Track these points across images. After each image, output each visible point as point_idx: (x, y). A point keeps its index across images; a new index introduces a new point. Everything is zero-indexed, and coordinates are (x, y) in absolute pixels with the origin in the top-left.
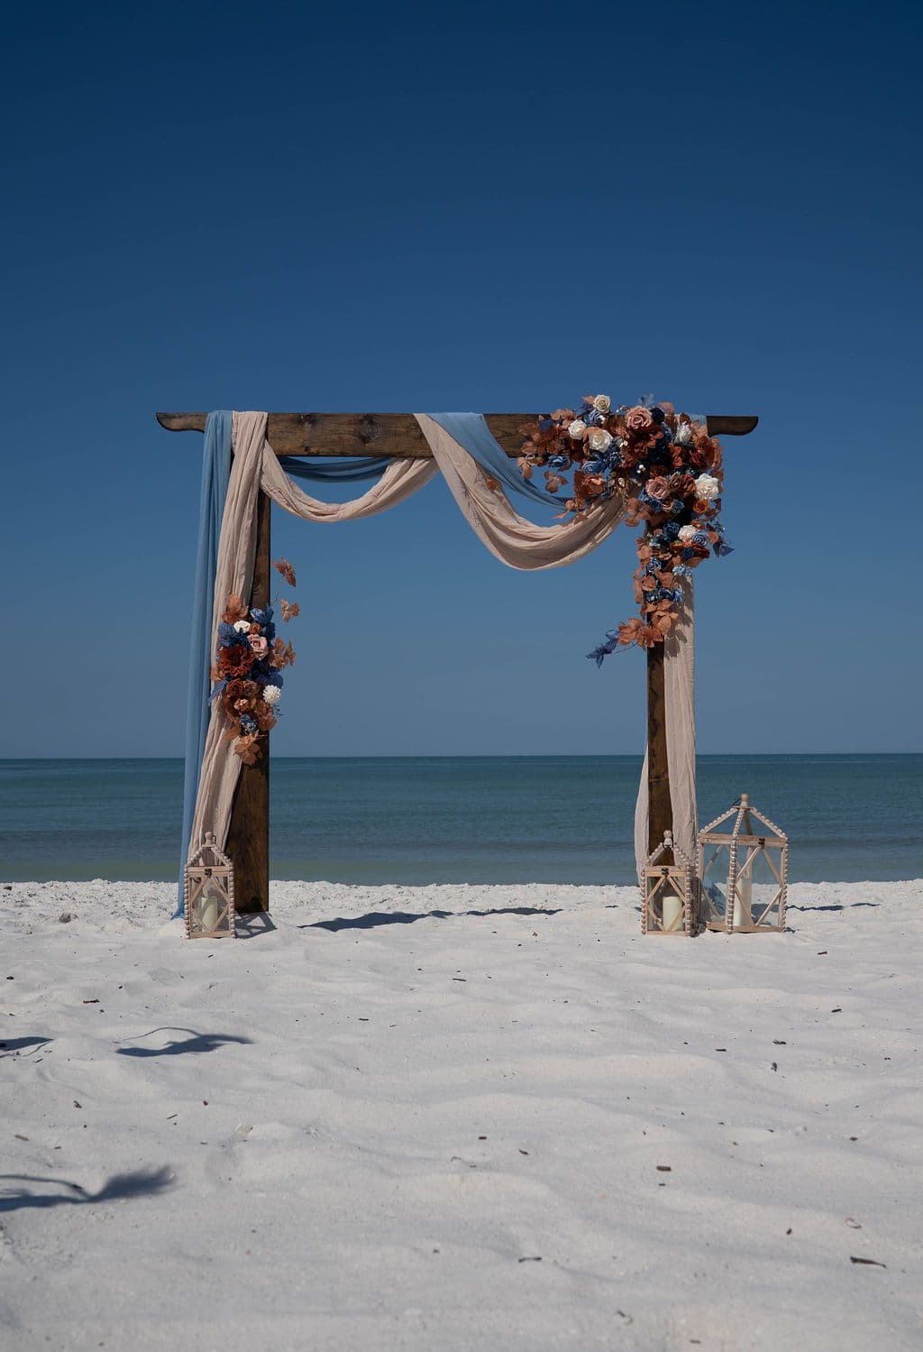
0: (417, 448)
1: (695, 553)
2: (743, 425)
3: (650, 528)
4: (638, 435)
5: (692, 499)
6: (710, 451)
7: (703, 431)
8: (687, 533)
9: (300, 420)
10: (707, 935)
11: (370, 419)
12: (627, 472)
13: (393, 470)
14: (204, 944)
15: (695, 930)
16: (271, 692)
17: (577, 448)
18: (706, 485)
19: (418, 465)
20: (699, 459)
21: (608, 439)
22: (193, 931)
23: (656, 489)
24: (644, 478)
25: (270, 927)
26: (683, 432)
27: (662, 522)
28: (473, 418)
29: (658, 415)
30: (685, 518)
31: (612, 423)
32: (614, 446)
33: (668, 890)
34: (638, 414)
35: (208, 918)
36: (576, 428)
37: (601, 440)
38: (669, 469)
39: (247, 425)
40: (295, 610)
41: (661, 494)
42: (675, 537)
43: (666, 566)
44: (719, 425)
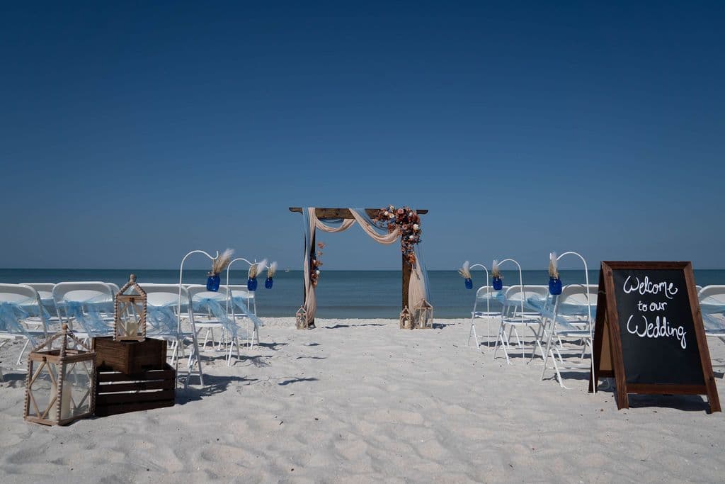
0: (351, 216)
1: (413, 242)
2: (425, 212)
3: (403, 236)
4: (400, 215)
5: (413, 229)
6: (416, 218)
7: (415, 214)
8: (411, 237)
9: (322, 210)
10: (415, 329)
11: (339, 209)
12: (398, 223)
13: (345, 220)
14: (301, 331)
15: (412, 328)
16: (318, 272)
17: (386, 218)
18: (416, 227)
19: (351, 220)
20: (415, 220)
21: (393, 216)
22: (298, 327)
23: (405, 227)
24: (402, 224)
25: (315, 327)
26: (411, 214)
27: (405, 235)
28: (362, 210)
29: (405, 210)
30: (411, 234)
31: (394, 212)
32: (395, 217)
33: (405, 319)
34: (401, 211)
35: (302, 325)
36: (386, 213)
37: (392, 216)
38: (407, 222)
39: (311, 210)
40: (321, 254)
41: (406, 228)
42: (409, 238)
43: (407, 245)
44: (419, 212)
